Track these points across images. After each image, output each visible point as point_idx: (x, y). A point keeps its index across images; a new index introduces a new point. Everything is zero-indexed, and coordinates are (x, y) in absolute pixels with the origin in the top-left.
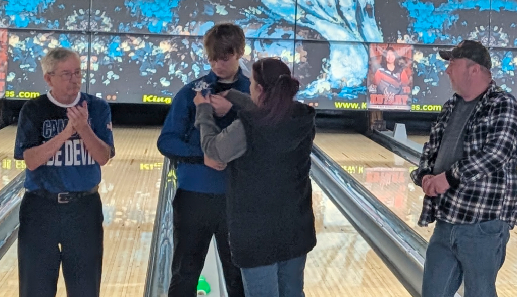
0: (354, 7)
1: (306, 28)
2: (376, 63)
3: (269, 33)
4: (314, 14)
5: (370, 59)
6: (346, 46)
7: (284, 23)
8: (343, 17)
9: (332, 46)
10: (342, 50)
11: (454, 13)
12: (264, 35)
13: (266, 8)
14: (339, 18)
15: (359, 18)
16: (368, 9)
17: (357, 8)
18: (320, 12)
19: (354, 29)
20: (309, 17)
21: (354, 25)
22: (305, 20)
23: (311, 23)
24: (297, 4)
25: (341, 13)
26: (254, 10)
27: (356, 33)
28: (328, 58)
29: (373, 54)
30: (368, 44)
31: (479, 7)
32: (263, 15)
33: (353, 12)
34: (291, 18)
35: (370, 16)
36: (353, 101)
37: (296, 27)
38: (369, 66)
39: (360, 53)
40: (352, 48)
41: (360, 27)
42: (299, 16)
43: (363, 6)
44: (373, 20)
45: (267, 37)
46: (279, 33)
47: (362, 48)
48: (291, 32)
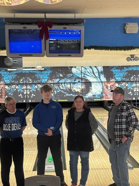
0: (97, 72)
1: (85, 79)
2: (105, 87)
3: (74, 81)
4: (86, 75)
5: (103, 86)
6: (96, 83)
7: (78, 78)
8: (95, 75)
9: (92, 83)
10: (95, 84)
11: (126, 72)
12: (73, 82)
13: (73, 74)
14: (94, 75)
15: (99, 75)
16: (101, 72)
17: (99, 72)
18: (88, 74)
19: (98, 78)
20: (85, 75)
21: (98, 77)
22: (84, 77)
23: (86, 77)
24: (81, 72)
25: (94, 74)
26: (70, 75)
27: (99, 79)
28: (91, 87)
29: (104, 85)
30: (102, 82)
31: (133, 70)
32: (73, 76)
33: (98, 74)
34: (80, 76)
35: (102, 74)
36: (99, 98)
37: (82, 79)
38: (103, 88)
39: (100, 85)
40: (98, 83)
41: (100, 77)
42: (82, 76)
43: (100, 71)
44: (103, 75)
45: (74, 82)
46: (77, 81)
47: (101, 83)
48: (80, 80)
